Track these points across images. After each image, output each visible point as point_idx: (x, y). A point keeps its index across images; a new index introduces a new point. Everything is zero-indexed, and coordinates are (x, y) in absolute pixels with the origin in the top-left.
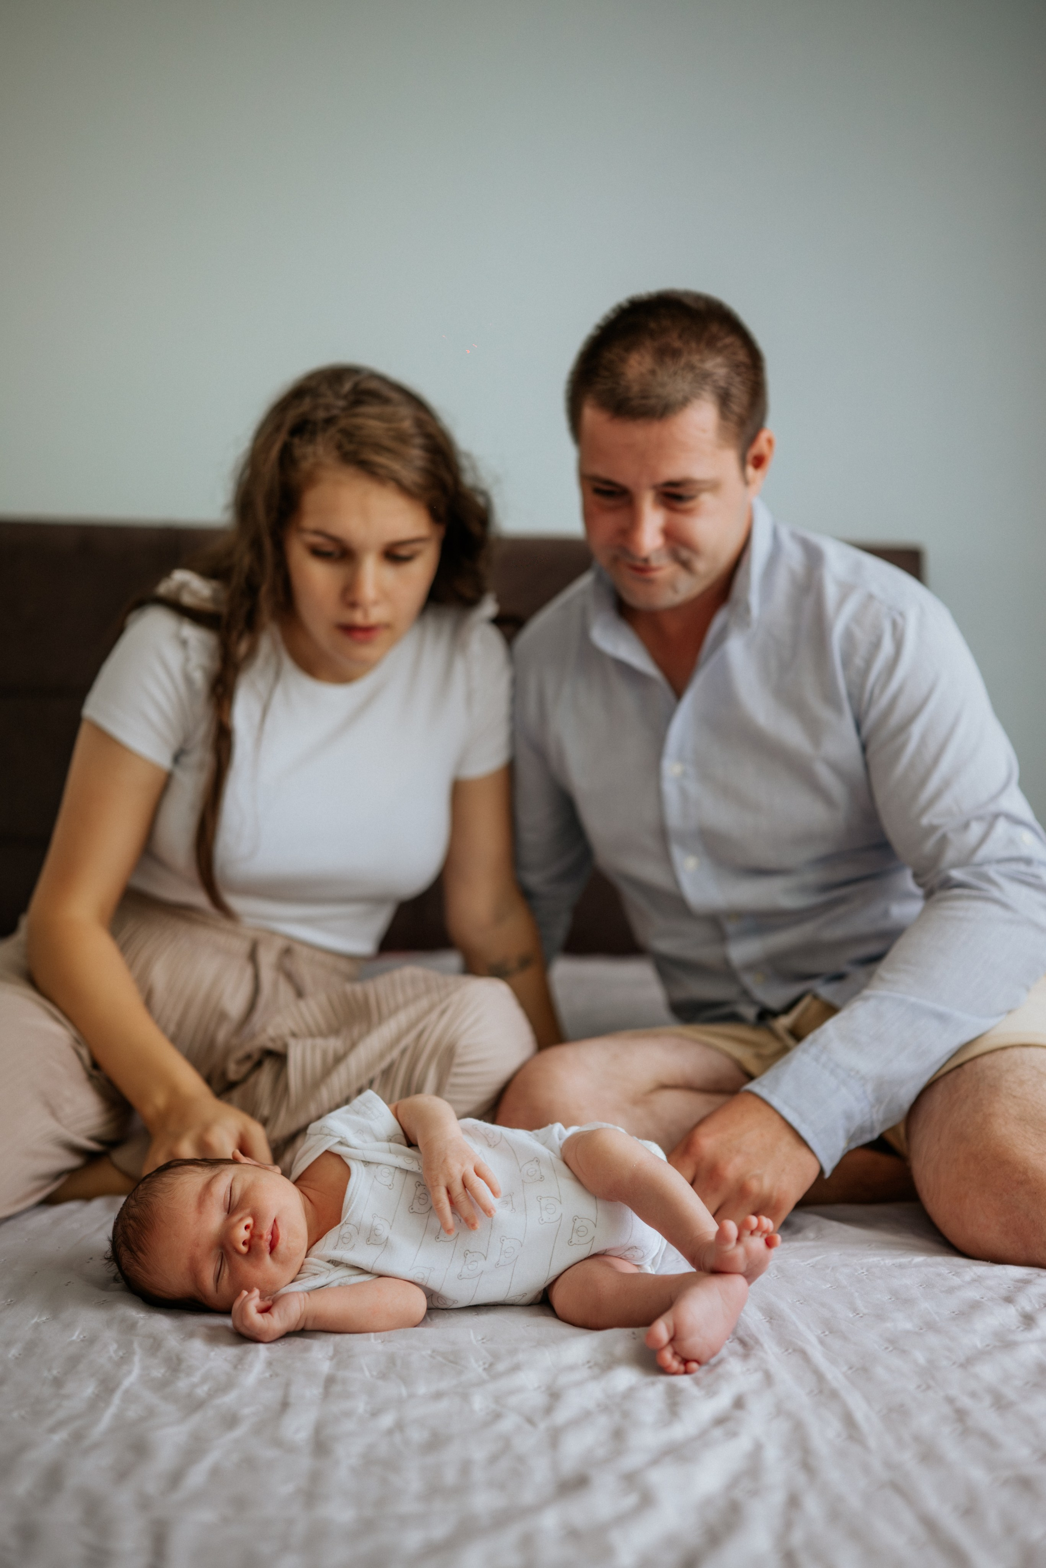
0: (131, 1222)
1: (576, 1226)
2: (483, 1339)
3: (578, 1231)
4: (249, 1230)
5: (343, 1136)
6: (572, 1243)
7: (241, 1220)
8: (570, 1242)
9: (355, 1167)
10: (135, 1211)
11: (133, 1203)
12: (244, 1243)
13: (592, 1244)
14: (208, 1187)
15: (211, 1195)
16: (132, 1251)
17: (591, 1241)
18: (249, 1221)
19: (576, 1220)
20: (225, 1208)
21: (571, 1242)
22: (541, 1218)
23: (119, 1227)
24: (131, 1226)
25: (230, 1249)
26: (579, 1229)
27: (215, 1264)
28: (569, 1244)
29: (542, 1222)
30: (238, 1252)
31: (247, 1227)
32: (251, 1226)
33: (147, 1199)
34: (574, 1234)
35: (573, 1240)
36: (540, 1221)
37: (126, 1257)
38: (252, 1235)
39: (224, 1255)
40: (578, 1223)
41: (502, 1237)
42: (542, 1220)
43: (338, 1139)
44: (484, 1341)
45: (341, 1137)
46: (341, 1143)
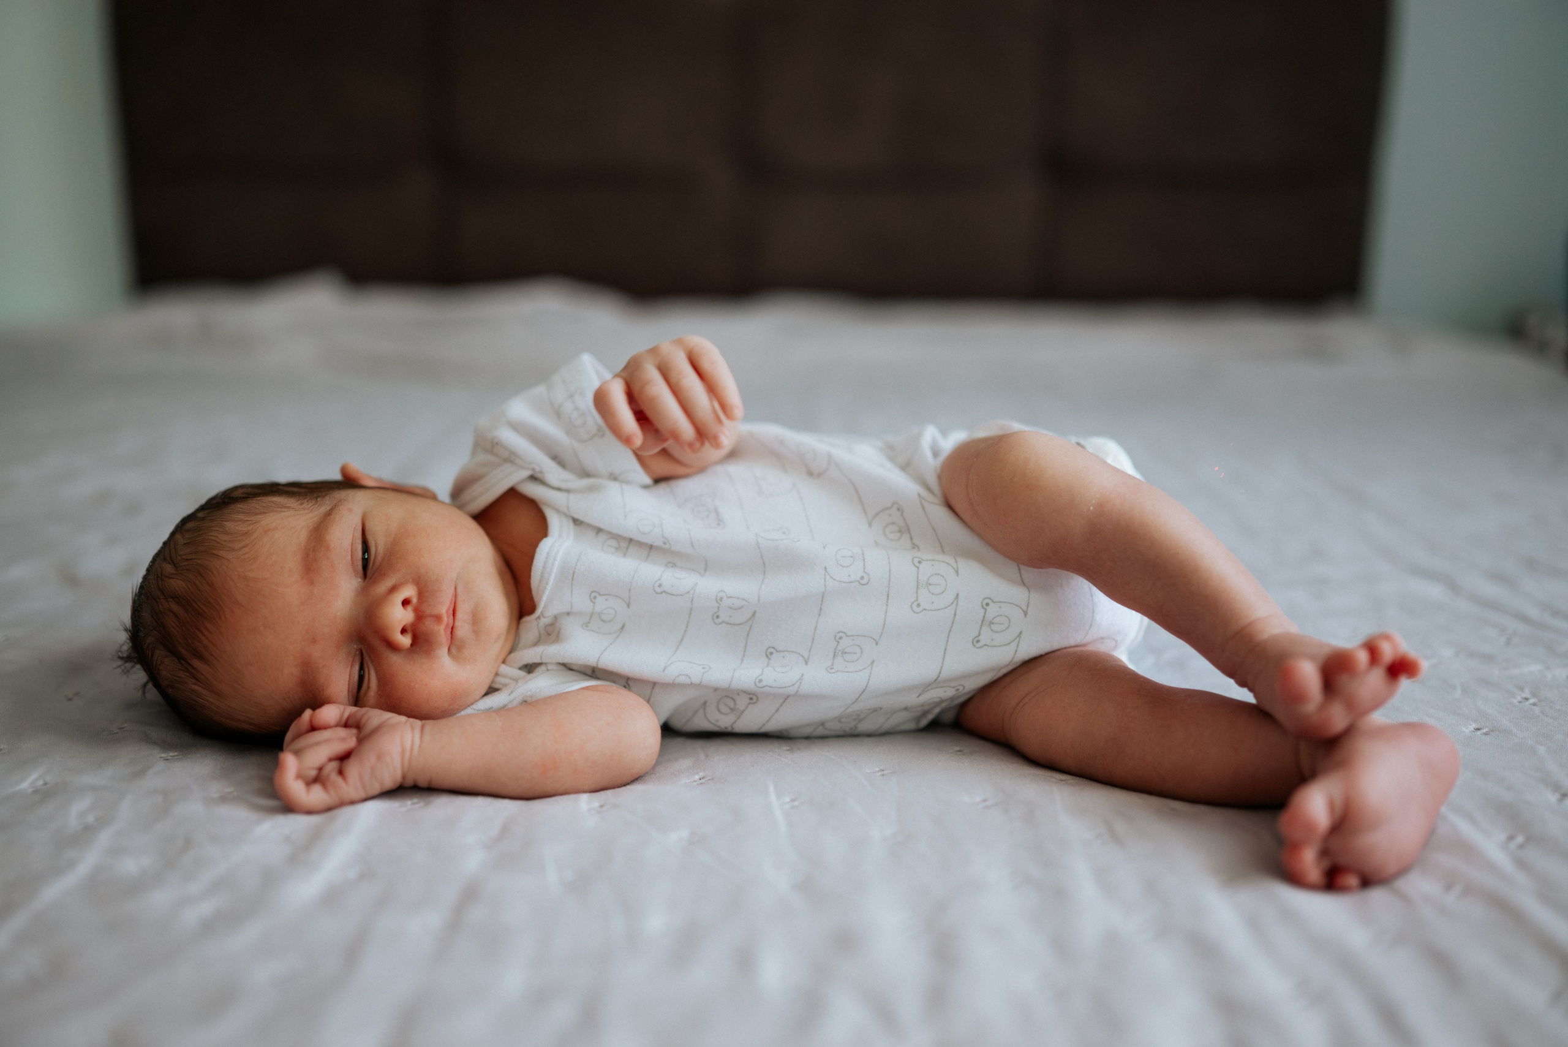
0: (174, 606)
1: (990, 614)
2: (793, 800)
3: (991, 623)
4: (410, 608)
5: (538, 469)
6: (980, 644)
7: (393, 590)
8: (976, 640)
9: (554, 521)
10: (177, 584)
11: (169, 568)
12: (404, 631)
13: (1018, 646)
14: (318, 534)
15: (328, 549)
16: (180, 658)
17: (1015, 639)
18: (409, 591)
19: (987, 604)
20: (355, 571)
21: (978, 641)
22: (916, 603)
23: (146, 615)
24: (172, 612)
25: (377, 643)
26: (993, 621)
27: (348, 671)
28: (974, 646)
29: (916, 609)
30: (393, 647)
31: (406, 603)
32: (415, 600)
33: (199, 562)
34: (985, 629)
35: (981, 638)
36: (914, 606)
37: (168, 667)
38: (420, 616)
39: (365, 654)
40: (992, 610)
41: (839, 632)
42: (919, 605)
43: (527, 473)
44: (796, 803)
45: (533, 469)
46: (533, 478)
